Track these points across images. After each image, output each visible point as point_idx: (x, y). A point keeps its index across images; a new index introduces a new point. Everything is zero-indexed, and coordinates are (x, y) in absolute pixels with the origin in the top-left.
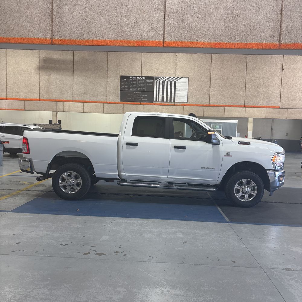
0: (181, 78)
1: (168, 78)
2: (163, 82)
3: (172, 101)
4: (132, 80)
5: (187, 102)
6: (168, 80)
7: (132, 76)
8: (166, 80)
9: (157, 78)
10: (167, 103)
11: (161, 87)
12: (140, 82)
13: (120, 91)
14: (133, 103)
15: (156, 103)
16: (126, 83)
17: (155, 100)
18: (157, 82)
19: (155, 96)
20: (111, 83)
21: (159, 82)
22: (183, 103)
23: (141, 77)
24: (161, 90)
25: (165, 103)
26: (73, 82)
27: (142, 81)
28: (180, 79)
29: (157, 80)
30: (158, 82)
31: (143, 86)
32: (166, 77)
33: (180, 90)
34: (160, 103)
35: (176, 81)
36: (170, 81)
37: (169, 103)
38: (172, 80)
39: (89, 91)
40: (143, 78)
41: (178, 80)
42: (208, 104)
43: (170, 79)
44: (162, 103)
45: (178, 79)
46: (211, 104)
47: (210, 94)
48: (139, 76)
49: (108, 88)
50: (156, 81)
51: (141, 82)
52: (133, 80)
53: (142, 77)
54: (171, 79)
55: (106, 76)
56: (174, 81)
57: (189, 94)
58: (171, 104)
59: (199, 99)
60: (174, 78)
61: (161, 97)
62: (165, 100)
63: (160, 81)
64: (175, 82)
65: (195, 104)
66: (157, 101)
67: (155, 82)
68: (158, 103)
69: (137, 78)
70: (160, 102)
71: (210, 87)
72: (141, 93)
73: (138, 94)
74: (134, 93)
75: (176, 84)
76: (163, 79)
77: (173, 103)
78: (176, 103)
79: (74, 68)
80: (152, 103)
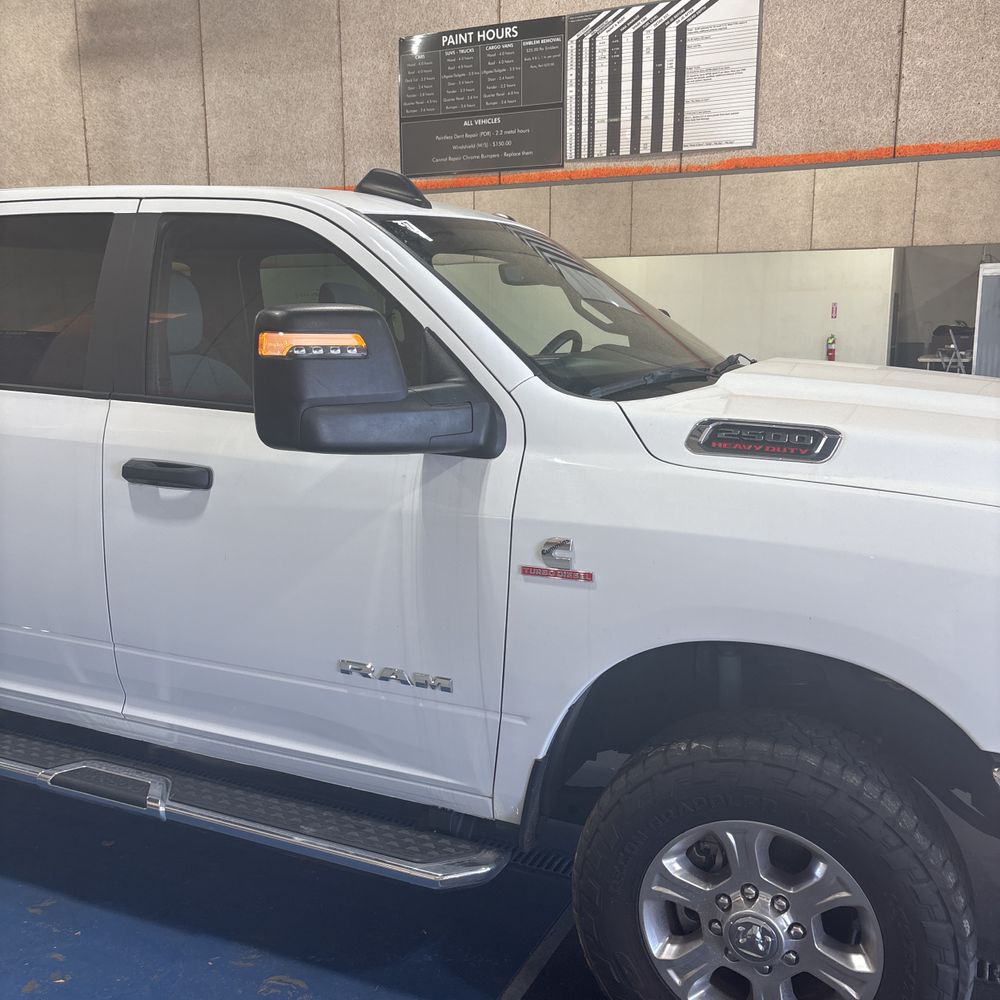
1: (642, 13)
2: (615, 41)
3: (667, 145)
4: (451, 57)
5: (754, 145)
6: (641, 22)
7: (454, 33)
8: (627, 25)
9: (578, 22)
10: (635, 164)
11: (602, 71)
12: (492, 59)
13: (401, 120)
14: (462, 179)
15: (581, 166)
16: (425, 75)
17: (570, 152)
18: (579, 43)
19: (571, 130)
20: (356, 86)
21: (593, 42)
22: (729, 156)
23: (494, 27)
24: (602, 89)
25: (624, 164)
26: (204, 105)
27: (502, 50)
28: (708, 5)
29: (581, 33)
30: (586, 44)
31: (510, 82)
32: (627, 9)
33: (712, 72)
34: (597, 165)
35: (685, 23)
36: (652, 28)
37: (648, 163)
38: (663, 18)
39: (271, 141)
40: (508, 34)
41: (697, 15)
42: (887, 143)
43: (649, 16)
44: (612, 165)
45: (695, 8)
46: (907, 140)
47: (900, 77)
48: (486, 28)
49: (345, 114)
50: (575, 38)
51: (498, 58)
52: (459, 55)
53: (500, 26)
54: (660, 14)
55: (337, 51)
56: (675, 24)
57: (764, 92)
58: (657, 164)
59: (828, 120)
61: (601, 128)
62: (625, 148)
63: (596, 35)
64: (682, 32)
65: (799, 150)
66: (584, 154)
67: (571, 46)
68: (591, 165)
69: (475, 37)
70: (600, 159)
71: (902, 31)
72: (498, 120)
73: (485, 127)
74: (466, 124)
75: (688, 43)
76: (614, 20)
77: (673, 162)
78: (687, 161)
79: (203, 31)
80: (559, 170)
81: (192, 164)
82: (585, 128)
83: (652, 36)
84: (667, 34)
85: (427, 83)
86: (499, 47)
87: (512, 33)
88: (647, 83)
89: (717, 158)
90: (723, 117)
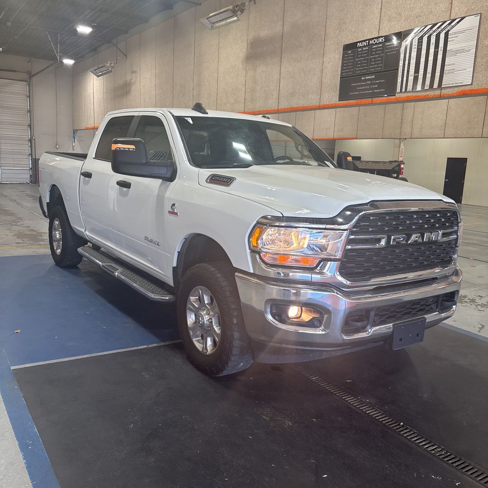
0: (463, 18)
1: (431, 28)
2: (420, 41)
3: (436, 85)
4: (360, 51)
5: (472, 84)
6: (431, 32)
7: (361, 42)
8: (425, 34)
9: (407, 34)
10: (423, 94)
12: (374, 51)
13: (341, 78)
14: (359, 101)
15: (402, 95)
16: (350, 59)
17: (398, 90)
19: (399, 80)
20: (328, 65)
21: (411, 42)
22: (461, 89)
23: (376, 38)
24: (413, 61)
25: (419, 94)
26: (280, 74)
27: (378, 47)
28: (458, 22)
29: (407, 38)
30: (409, 42)
31: (379, 60)
32: (426, 27)
33: (457, 52)
34: (409, 94)
35: (448, 31)
36: (435, 34)
37: (428, 93)
38: (440, 30)
39: (298, 87)
41: (453, 27)
43: (434, 29)
44: (413, 94)
45: (453, 24)
48: (373, 39)
49: (323, 76)
50: (405, 40)
51: (376, 51)
52: (363, 50)
53: (378, 38)
54: (438, 28)
55: (323, 51)
56: (444, 32)
57: (478, 60)
58: (431, 93)
60: (444, 22)
61: (411, 79)
62: (419, 87)
63: (413, 39)
64: (447, 34)
66: (403, 90)
67: (403, 44)
68: (406, 95)
69: (369, 42)
70: (409, 92)
72: (373, 77)
73: (369, 80)
74: (362, 78)
75: (449, 40)
76: (420, 32)
77: (438, 92)
78: (444, 92)
79: (283, 47)
80: (394, 97)
81: (274, 97)
82: (405, 79)
83: (435, 38)
84: (441, 36)
85: (351, 62)
86: (377, 46)
87: (382, 40)
88: (431, 58)
89: (456, 90)
90: (460, 72)
